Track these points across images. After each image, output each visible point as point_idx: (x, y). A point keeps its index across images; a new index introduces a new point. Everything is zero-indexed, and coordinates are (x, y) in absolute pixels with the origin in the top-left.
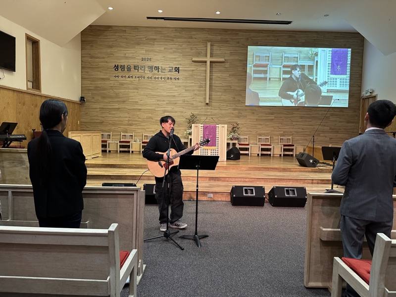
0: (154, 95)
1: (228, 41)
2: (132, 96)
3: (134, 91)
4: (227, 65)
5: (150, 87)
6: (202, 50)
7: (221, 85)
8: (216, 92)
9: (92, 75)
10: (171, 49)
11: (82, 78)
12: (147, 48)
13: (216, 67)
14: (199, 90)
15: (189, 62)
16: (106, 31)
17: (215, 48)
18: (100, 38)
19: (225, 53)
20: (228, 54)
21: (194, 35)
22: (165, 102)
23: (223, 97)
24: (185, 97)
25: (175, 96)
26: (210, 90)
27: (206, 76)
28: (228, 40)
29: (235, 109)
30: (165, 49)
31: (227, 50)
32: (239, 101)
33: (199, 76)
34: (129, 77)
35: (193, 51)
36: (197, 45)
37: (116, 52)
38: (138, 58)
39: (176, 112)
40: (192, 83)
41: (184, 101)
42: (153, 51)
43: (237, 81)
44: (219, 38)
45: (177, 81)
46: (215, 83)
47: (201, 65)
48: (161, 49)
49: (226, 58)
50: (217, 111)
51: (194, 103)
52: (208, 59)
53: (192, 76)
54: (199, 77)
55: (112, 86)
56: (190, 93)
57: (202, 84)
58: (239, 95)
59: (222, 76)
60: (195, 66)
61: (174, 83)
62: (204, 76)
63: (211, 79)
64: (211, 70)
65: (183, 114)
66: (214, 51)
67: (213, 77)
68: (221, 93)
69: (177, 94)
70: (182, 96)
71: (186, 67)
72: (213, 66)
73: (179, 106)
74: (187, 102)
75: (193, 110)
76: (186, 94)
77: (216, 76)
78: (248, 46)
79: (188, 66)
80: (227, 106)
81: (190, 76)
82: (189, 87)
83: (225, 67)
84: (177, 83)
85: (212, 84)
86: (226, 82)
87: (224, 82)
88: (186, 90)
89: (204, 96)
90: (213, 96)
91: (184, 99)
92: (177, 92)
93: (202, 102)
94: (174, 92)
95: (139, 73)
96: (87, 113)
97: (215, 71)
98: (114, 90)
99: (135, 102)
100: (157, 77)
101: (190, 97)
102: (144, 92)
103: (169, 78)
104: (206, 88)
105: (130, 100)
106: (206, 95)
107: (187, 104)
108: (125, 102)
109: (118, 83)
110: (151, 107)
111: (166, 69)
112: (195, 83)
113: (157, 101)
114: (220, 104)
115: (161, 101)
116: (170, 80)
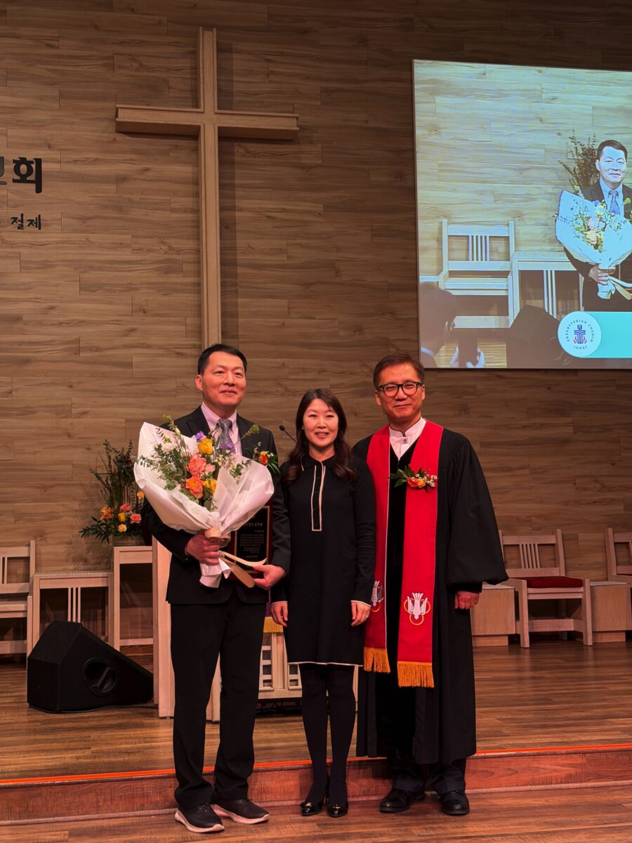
1: (305, 31)
4: (310, 154)
6: (168, 69)
7: (282, 259)
8: (258, 297)
13: (254, 167)
15: (99, 130)
17: (238, 62)
19: (297, 94)
20: (310, 96)
23: (298, 325)
24: (81, 322)
25: (17, 319)
26: (223, 284)
27: (197, 211)
31: (308, 78)
32: (385, 343)
33: (158, 207)
35: (120, 75)
36: (141, 43)
39: (27, 412)
40: (121, 245)
41: (76, 347)
43: (367, 238)
44: (259, 11)
45: (29, 235)
46: (250, 249)
47: (164, 153)
49: (306, 117)
50: (268, 400)
51: (137, 357)
52: (209, 121)
53: (119, 209)
54: (157, 216)
56: (111, 303)
57: (179, 252)
58: (384, 314)
59: (284, 210)
60: (134, 157)
61: (12, 245)
62: (185, 211)
63: (227, 227)
64: (227, 182)
65: (70, 420)
66: (235, 79)
67: (238, 214)
68: (284, 302)
69: (29, 305)
70: (61, 319)
71: (83, 162)
72: (237, 158)
73: (46, 376)
74: (96, 354)
75: (130, 400)
76: (88, 306)
77: (251, 210)
78: (415, 61)
79: (94, 156)
80: (321, 371)
81: (106, 207)
82: (100, 269)
83: (301, 167)
84: (32, 245)
85: (236, 255)
86: (308, 241)
87: (299, 241)
88: (85, 288)
89: (189, 321)
90: (241, 320)
91: (73, 337)
92: (32, 296)
93: (178, 353)
94: (12, 295)
97: (243, 186)
101: (110, 323)
104: (199, 272)
106: (201, 315)
107: (96, 362)
112: (136, 247)
114: (286, 360)
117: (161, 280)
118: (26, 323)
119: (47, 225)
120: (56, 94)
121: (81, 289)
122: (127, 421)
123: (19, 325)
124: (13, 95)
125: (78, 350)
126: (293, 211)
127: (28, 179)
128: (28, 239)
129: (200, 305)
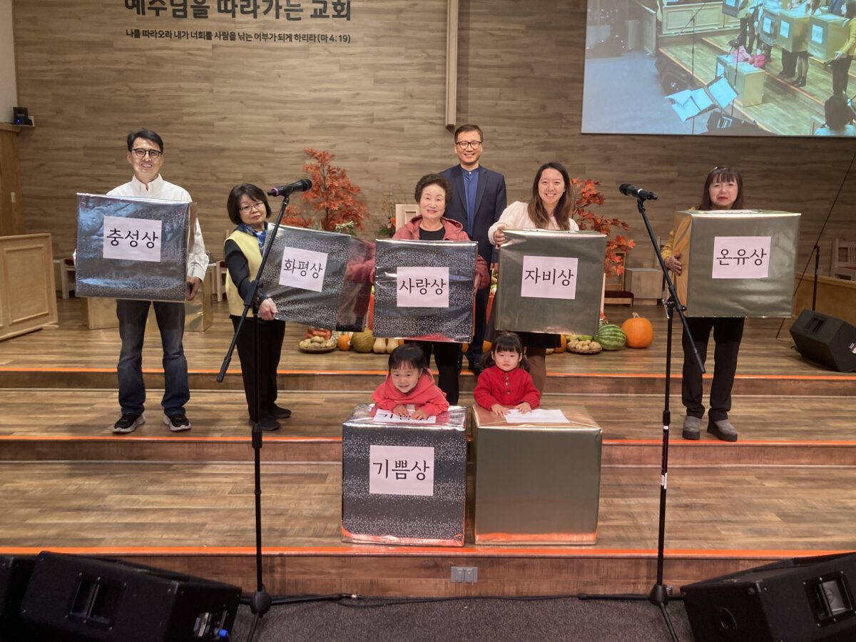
0: (267, 100)
2: (194, 105)
3: (199, 85)
5: (253, 73)
7: (498, 61)
8: (480, 86)
9: (52, 32)
11: (19, 44)
14: (423, 82)
22: (306, 124)
23: (506, 105)
24: (375, 103)
25: (337, 101)
26: (458, 79)
27: (445, 31)
29: (544, 147)
32: (560, 116)
33: (421, 28)
34: (179, 36)
40: (399, 54)
41: (371, 118)
43: (553, 47)
46: (477, 55)
51: (407, 125)
53: (397, 30)
54: (421, 34)
55: (121, 71)
56: (391, 91)
57: (433, 57)
58: (560, 97)
59: (500, 29)
61: (335, 55)
62: (438, 31)
63: (464, 41)
64: (464, 11)
65: (368, 163)
67: (471, 32)
68: (496, 90)
69: (345, 92)
70: (363, 101)
73: (354, 136)
74: (383, 123)
75: (402, 151)
76: (379, 93)
77: (480, 30)
80: (518, 135)
81: (390, 30)
82: (386, 69)
84: (347, 55)
85: (468, 59)
86: (514, 50)
87: (509, 50)
88: (377, 81)
89: (439, 102)
90: (470, 101)
91: (370, 112)
92: (346, 87)
93: (432, 123)
94: (335, 86)
95: (214, 20)
96: (42, 165)
97: (475, 14)
98: (130, 84)
99: (202, 124)
100: (277, 35)
101: (391, 103)
102: (234, 89)
103: (317, 39)
104: (445, 71)
105: (186, 119)
106: (445, 99)
107: (383, 128)
108: (167, 124)
109: (144, 59)
110: (258, 140)
111: (303, 6)
112: (408, 54)
113: (277, 119)
114: (497, 128)
115: (291, 121)
116: (319, 44)
117: (422, 76)
118: (344, 104)
119: (355, 42)
121: (375, 82)
122: (401, 164)
123: (339, 105)
125: (372, 121)
126: (506, 30)
127: (342, 14)
128: (345, 50)
129: (445, 92)
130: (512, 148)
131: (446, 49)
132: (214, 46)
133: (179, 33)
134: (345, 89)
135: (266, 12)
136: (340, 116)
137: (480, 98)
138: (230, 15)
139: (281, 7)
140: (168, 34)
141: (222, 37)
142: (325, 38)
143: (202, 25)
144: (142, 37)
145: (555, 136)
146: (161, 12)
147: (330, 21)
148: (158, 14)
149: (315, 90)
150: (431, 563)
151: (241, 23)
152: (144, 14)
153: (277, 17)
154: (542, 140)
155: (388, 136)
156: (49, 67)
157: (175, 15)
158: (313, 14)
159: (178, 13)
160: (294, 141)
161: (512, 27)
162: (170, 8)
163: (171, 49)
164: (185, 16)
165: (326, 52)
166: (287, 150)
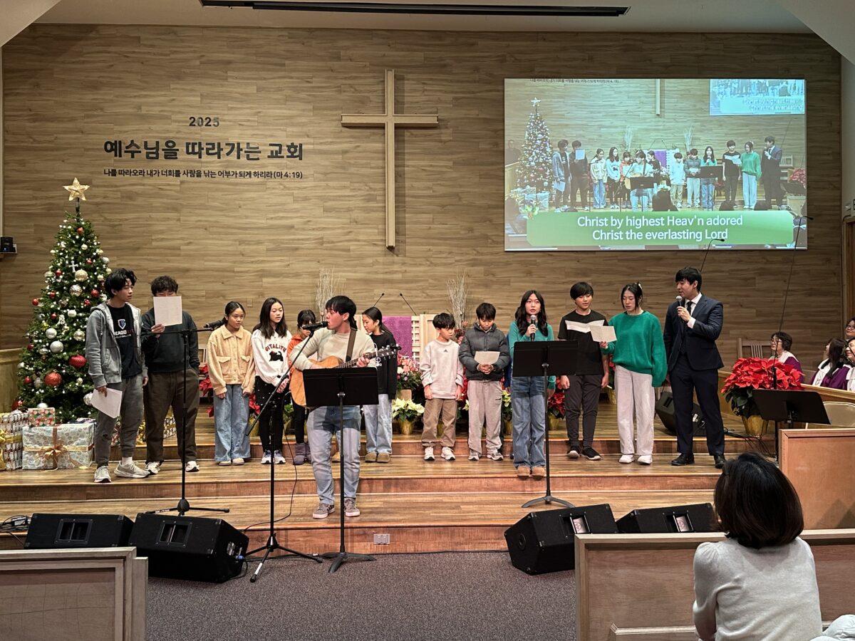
0: (229, 227)
1: (445, 66)
2: (162, 232)
3: (168, 215)
4: (446, 134)
5: (216, 204)
6: (370, 92)
7: (430, 192)
8: (417, 213)
9: (38, 172)
10: (279, 90)
11: (8, 182)
12: (206, 90)
13: (414, 143)
14: (365, 210)
15: (333, 127)
16: (80, 39)
17: (408, 85)
18: (63, 62)
19: (440, 101)
20: (446, 103)
21: (347, 48)
22: (262, 248)
23: (438, 228)
24: (324, 229)
25: (292, 227)
26: (396, 207)
27: (383, 168)
28: (446, 62)
29: (474, 263)
30: (259, 90)
31: (446, 92)
32: (486, 237)
33: (364, 166)
34: (151, 174)
35: (344, 96)
36: (355, 78)
37: (111, 101)
38: (179, 117)
39: (297, 275)
40: (345, 187)
41: (321, 241)
42: (223, 97)
43: (477, 180)
44: (419, 56)
45: (297, 183)
46: (412, 187)
47: (367, 137)
48: (248, 91)
49: (443, 115)
50: (421, 269)
51: (353, 246)
52: (390, 120)
53: (343, 168)
54: (363, 171)
55: (97, 204)
56: (339, 218)
57: (375, 190)
58: (485, 221)
59: (431, 166)
60: (351, 140)
61: (289, 189)
62: (378, 168)
63: (400, 176)
64: (400, 151)
66: (406, 94)
67: (406, 168)
68: (431, 216)
69: (298, 220)
70: (314, 227)
71: (325, 143)
72: (406, 138)
73: (306, 256)
74: (331, 245)
75: (349, 269)
76: (328, 220)
77: (413, 166)
78: (506, 80)
79: (330, 140)
80: (450, 253)
81: (337, 167)
82: (334, 200)
83: (441, 141)
84: (299, 188)
85: (404, 191)
86: (444, 182)
87: (439, 182)
88: (326, 210)
89: (380, 227)
90: (407, 226)
91: (320, 236)
92: (299, 215)
93: (375, 244)
94: (289, 215)
95: (183, 161)
96: (21, 286)
97: (410, 153)
98: (106, 215)
99: (169, 248)
100: (238, 172)
101: (339, 228)
102: (200, 218)
103: (273, 176)
104: (385, 201)
105: (154, 244)
106: (385, 224)
107: (331, 249)
108: (138, 248)
109: (119, 193)
110: (220, 261)
111: (261, 148)
112: (352, 188)
113: (238, 243)
114: (431, 247)
115: (249, 244)
116: (275, 180)
117: (364, 205)
118: (297, 229)
119: (306, 178)
120: (312, 107)
121: (324, 211)
122: (348, 280)
123: (293, 231)
124: (289, 109)
125: (323, 243)
126: (435, 166)
127: (295, 155)
128: (297, 185)
129: (385, 219)
130: (445, 264)
131: (385, 183)
132: (182, 182)
133: (151, 172)
134: (297, 217)
135: (228, 154)
136: (293, 240)
137: (415, 223)
138: (197, 156)
139: (242, 150)
140: (142, 172)
141: (189, 175)
142: (280, 175)
143: (172, 165)
144: (118, 176)
145: (482, 254)
146: (135, 154)
147: (285, 161)
148: (133, 157)
149: (272, 218)
150: (361, 533)
151: (207, 162)
152: (120, 156)
153: (239, 158)
154: (471, 257)
155: (336, 256)
156: (33, 202)
157: (148, 157)
158: (270, 155)
159: (150, 155)
160: (252, 262)
161: (442, 163)
162: (144, 152)
163: (144, 185)
164: (157, 158)
165: (281, 187)
166: (247, 269)
